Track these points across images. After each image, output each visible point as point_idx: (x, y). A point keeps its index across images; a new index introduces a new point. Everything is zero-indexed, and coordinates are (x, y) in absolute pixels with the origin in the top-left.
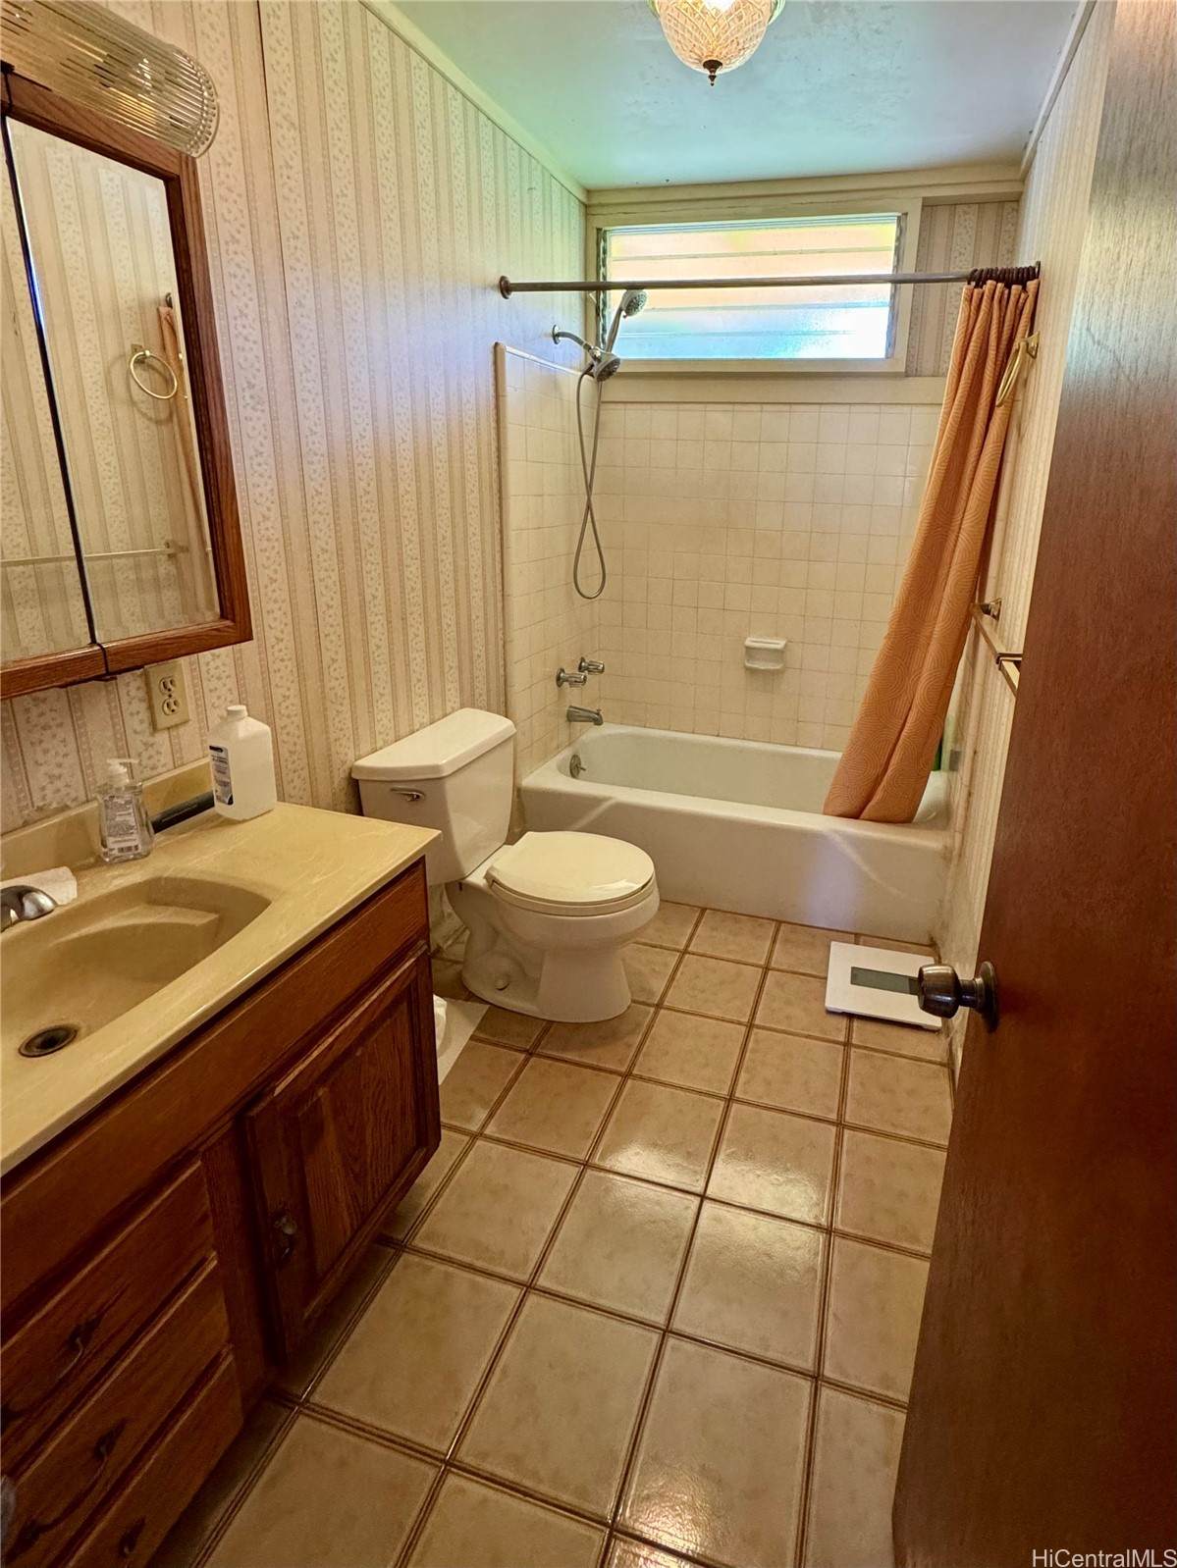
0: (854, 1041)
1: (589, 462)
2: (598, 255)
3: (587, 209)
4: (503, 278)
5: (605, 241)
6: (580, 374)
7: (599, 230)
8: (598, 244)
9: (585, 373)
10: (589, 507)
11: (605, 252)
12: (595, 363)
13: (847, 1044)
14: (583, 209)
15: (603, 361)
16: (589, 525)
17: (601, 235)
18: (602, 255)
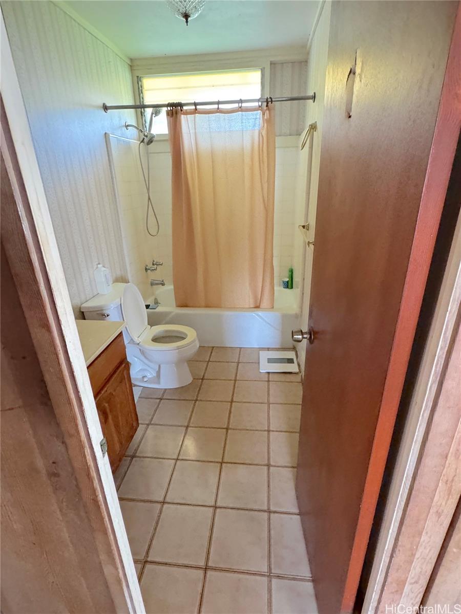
0: (270, 380)
1: (147, 179)
2: (139, 88)
3: (132, 68)
4: (104, 104)
5: (141, 81)
6: (139, 142)
7: (138, 77)
8: (138, 83)
9: (141, 142)
10: (149, 199)
11: (141, 87)
12: (145, 138)
13: (269, 381)
14: (130, 67)
15: (149, 137)
16: (150, 205)
17: (139, 79)
18: (140, 88)
